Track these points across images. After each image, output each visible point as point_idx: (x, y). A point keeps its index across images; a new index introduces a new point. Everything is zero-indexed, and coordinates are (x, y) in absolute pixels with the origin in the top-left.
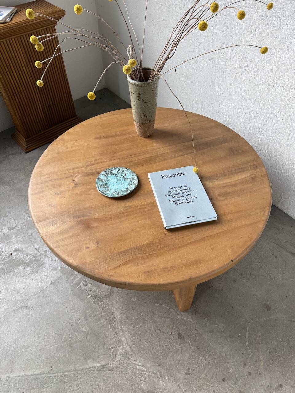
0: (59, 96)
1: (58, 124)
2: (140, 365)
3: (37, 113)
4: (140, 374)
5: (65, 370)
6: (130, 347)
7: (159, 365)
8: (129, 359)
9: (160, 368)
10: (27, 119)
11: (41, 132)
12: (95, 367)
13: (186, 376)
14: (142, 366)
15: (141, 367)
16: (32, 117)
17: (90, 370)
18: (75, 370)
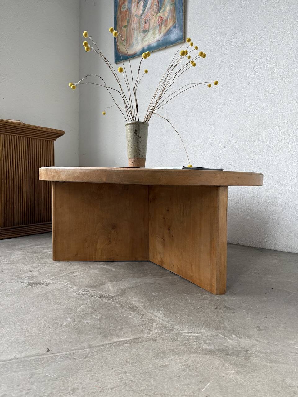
0: (44, 196)
1: (37, 223)
2: (191, 333)
3: (22, 204)
4: (196, 339)
5: (73, 348)
6: (169, 322)
7: (217, 329)
8: (172, 330)
9: (220, 331)
10: (10, 206)
11: (18, 225)
12: (122, 341)
13: (260, 332)
14: (194, 333)
15: (192, 334)
16: (15, 207)
17: (116, 344)
18: (90, 347)
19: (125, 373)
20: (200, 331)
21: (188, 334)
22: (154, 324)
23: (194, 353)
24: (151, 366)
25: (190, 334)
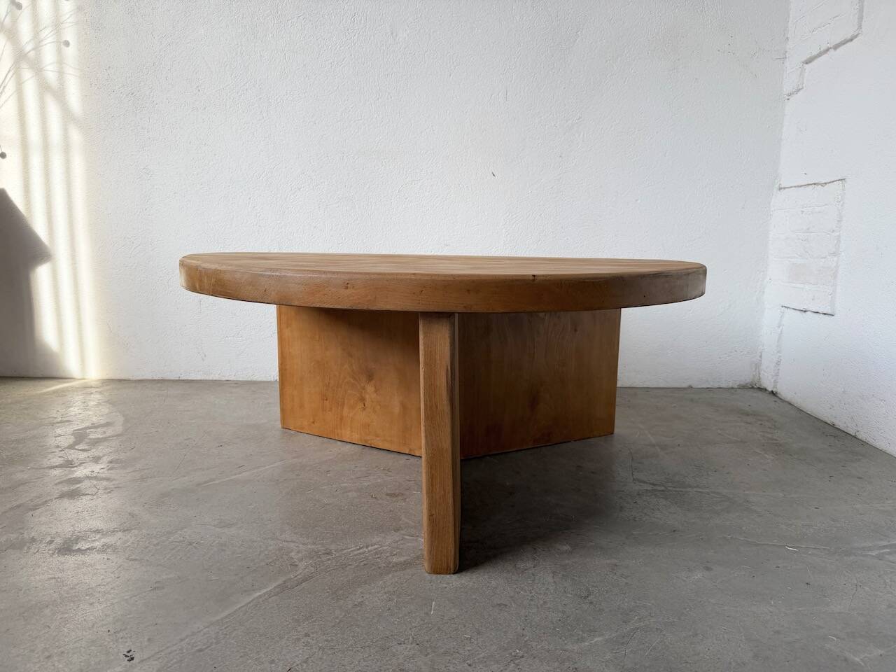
4: (376, 554)
7: (396, 530)
9: (403, 532)
12: (260, 596)
14: (367, 547)
15: (365, 549)
17: (254, 604)
18: (212, 624)
19: (307, 635)
20: (374, 540)
21: (359, 552)
22: (293, 554)
23: (388, 574)
24: (337, 612)
25: (361, 551)
